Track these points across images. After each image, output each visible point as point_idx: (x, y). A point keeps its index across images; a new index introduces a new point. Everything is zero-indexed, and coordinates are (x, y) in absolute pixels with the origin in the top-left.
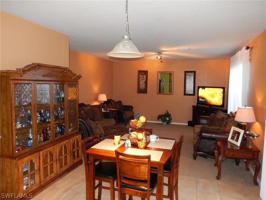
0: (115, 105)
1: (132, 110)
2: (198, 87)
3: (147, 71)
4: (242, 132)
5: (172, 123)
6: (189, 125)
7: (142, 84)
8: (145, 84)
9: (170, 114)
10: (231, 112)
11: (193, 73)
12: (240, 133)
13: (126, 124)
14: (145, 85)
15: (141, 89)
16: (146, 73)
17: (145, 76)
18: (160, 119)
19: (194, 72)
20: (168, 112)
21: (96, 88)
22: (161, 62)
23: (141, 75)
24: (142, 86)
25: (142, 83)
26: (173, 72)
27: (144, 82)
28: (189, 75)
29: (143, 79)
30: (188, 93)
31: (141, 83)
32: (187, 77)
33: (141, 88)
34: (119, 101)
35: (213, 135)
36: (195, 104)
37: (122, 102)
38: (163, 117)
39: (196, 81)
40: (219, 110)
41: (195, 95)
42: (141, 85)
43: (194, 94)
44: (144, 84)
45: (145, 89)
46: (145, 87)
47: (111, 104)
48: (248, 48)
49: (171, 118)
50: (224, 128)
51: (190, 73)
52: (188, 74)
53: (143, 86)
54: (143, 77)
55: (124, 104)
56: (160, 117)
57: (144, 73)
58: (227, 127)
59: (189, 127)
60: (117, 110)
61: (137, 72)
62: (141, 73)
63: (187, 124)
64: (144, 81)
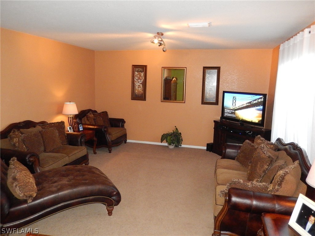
0: (94, 119)
1: (123, 126)
2: (223, 91)
3: (146, 66)
5: (183, 146)
6: (207, 150)
7: (139, 85)
8: (143, 85)
9: (180, 133)
10: (279, 140)
11: (216, 71)
13: (111, 150)
14: (143, 87)
15: (137, 93)
16: (144, 68)
17: (142, 74)
18: (165, 141)
19: (218, 69)
20: (177, 129)
21: (59, 93)
22: (164, 51)
23: (138, 72)
24: (139, 89)
26: (186, 68)
27: (141, 83)
28: (209, 74)
29: (139, 78)
30: (208, 101)
31: (137, 84)
33: (136, 91)
34: (102, 112)
35: (255, 203)
36: (219, 119)
37: (108, 113)
38: (169, 138)
39: (220, 83)
40: (259, 136)
41: (218, 105)
42: (137, 87)
43: (217, 103)
44: (141, 85)
45: (142, 94)
46: (143, 91)
47: (87, 118)
49: (181, 138)
50: (277, 187)
51: (211, 70)
52: (208, 71)
54: (140, 76)
55: (111, 115)
56: (164, 138)
57: (141, 69)
58: (283, 185)
59: (208, 152)
60: (95, 127)
61: (131, 67)
62: (137, 69)
63: (205, 148)
64: (142, 81)
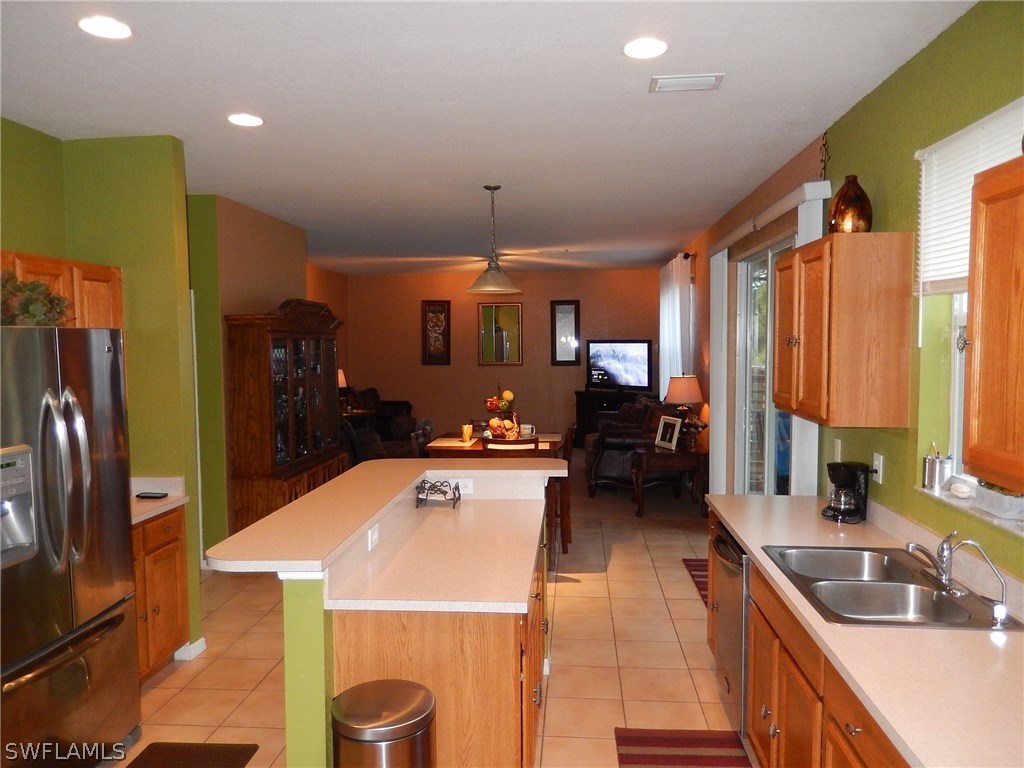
2: (588, 341)
3: (448, 302)
4: (678, 422)
7: (436, 337)
8: (444, 337)
11: (573, 307)
12: (674, 425)
14: (444, 340)
15: (432, 352)
16: (444, 306)
17: (442, 317)
19: (577, 302)
23: (432, 312)
25: (435, 335)
26: (522, 303)
27: (440, 334)
28: (562, 312)
29: (436, 325)
30: (562, 359)
31: (433, 335)
32: (559, 316)
33: (432, 349)
36: (583, 389)
37: (378, 392)
39: (581, 327)
41: (579, 364)
42: (432, 341)
43: (577, 362)
44: (440, 337)
45: (443, 353)
46: (444, 346)
48: (686, 256)
51: (565, 306)
52: (561, 308)
53: (437, 343)
54: (438, 319)
55: (386, 396)
57: (438, 308)
61: (420, 305)
62: (432, 308)
64: (442, 329)
